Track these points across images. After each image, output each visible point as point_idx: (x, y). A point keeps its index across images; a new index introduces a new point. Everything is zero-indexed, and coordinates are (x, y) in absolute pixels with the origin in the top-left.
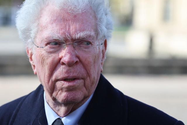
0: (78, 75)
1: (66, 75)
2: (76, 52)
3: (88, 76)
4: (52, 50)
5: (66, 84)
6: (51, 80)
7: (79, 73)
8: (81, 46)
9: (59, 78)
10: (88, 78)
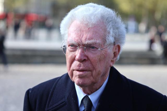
0: (86, 69)
1: (78, 68)
2: (85, 53)
3: (94, 69)
4: (71, 50)
5: (78, 73)
6: (70, 70)
7: (86, 67)
8: (90, 49)
9: (74, 69)
10: (95, 71)
